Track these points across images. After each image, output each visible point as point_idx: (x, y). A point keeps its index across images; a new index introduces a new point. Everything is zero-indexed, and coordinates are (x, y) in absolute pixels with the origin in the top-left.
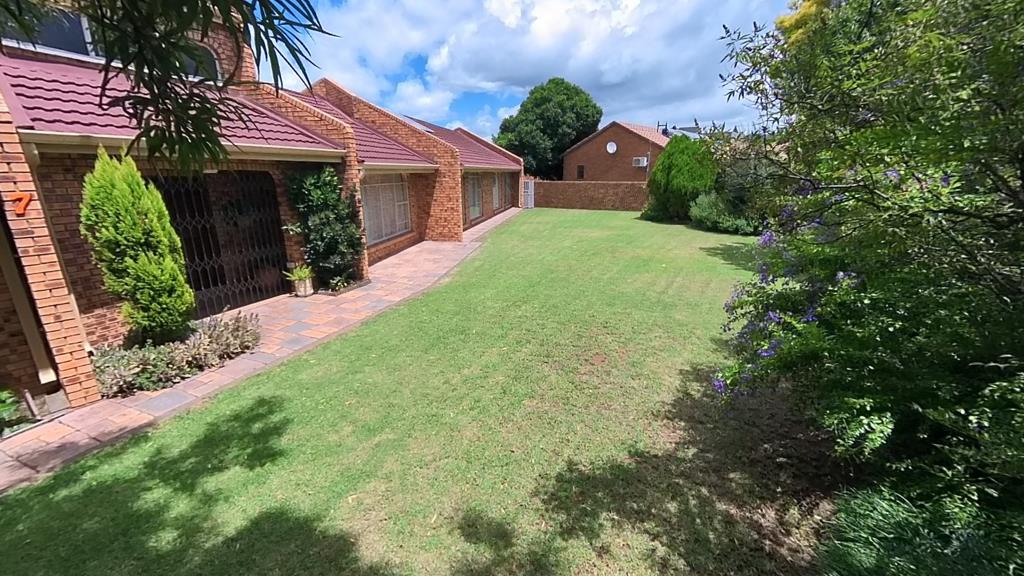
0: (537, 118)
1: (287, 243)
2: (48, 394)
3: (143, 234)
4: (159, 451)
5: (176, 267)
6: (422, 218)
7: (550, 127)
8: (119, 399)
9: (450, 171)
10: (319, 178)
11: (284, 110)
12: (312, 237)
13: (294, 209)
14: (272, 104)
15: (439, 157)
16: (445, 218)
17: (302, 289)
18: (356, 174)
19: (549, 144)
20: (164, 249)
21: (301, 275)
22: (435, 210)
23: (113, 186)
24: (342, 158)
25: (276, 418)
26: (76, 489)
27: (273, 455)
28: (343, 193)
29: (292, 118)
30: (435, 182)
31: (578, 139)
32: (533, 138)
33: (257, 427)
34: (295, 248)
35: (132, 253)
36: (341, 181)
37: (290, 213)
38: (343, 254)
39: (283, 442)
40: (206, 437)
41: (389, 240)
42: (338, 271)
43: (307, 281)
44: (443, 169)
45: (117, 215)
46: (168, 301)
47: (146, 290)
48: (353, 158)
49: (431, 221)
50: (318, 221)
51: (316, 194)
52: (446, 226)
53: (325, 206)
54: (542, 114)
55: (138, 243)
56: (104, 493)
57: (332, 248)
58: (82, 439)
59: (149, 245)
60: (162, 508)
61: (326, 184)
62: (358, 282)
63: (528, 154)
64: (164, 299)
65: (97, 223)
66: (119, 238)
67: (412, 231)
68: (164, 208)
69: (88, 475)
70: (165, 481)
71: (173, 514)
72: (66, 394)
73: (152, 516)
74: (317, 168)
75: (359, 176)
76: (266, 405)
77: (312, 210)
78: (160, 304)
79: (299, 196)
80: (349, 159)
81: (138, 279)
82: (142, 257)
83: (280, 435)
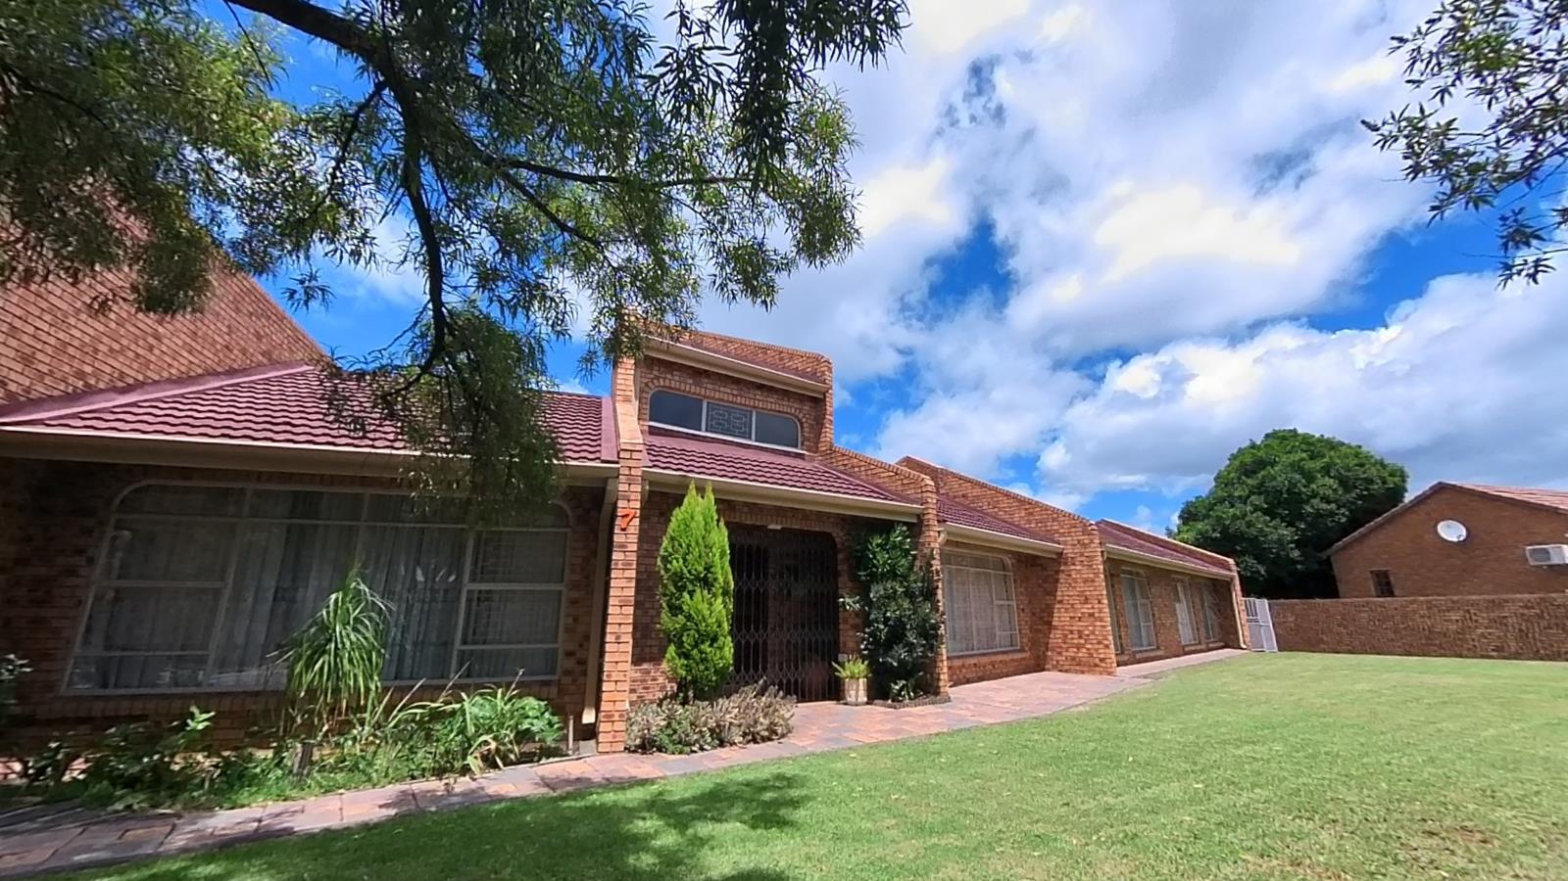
0: (1252, 493)
1: (841, 627)
2: (584, 740)
3: (705, 569)
4: (661, 794)
5: (724, 612)
6: (1040, 631)
7: (1284, 504)
8: (637, 755)
9: (1082, 555)
10: (888, 539)
11: (856, 469)
12: (872, 617)
13: (855, 578)
14: (845, 465)
15: (1063, 535)
16: (1079, 632)
17: (853, 693)
18: (935, 538)
19: (1286, 532)
20: (717, 588)
21: (854, 672)
22: (1060, 617)
23: (692, 518)
24: (918, 516)
25: (794, 793)
26: (581, 804)
27: (782, 823)
28: (918, 563)
29: (864, 477)
30: (1057, 572)
31: (1355, 523)
32: (1249, 525)
33: (768, 796)
34: (851, 633)
35: (690, 587)
36: (915, 545)
37: (850, 584)
38: (911, 647)
39: (800, 814)
40: (711, 792)
41: (984, 655)
42: (905, 671)
43: (861, 680)
44: (1068, 551)
45: (689, 546)
46: (709, 650)
47: (692, 632)
48: (930, 516)
49: (1055, 638)
50: (882, 592)
51: (882, 557)
52: (1083, 646)
53: (892, 574)
54: (1262, 484)
55: (697, 578)
56: (602, 812)
57: (897, 634)
58: (597, 778)
59: (706, 583)
60: (648, 837)
61: (894, 547)
62: (932, 698)
63: (1243, 553)
64: (705, 647)
65: (671, 555)
66: (685, 571)
67: (1022, 650)
68: (727, 547)
69: (595, 796)
70: (662, 815)
71: (657, 843)
72: (598, 743)
73: (638, 839)
74: (885, 527)
75: (939, 540)
76: (789, 782)
77: (874, 578)
78: (701, 652)
79: (861, 560)
80: (927, 517)
81: (689, 618)
82: (698, 595)
83: (795, 808)
